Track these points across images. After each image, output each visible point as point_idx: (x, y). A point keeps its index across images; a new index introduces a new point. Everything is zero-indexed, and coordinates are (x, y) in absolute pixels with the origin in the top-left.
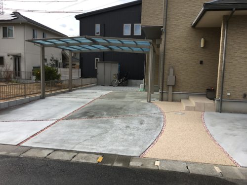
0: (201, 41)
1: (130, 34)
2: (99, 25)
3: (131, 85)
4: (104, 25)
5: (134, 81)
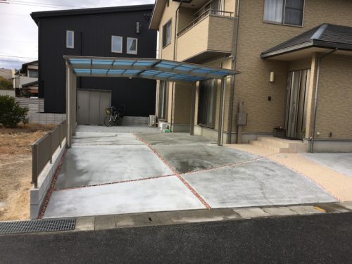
0: (270, 75)
1: (121, 52)
2: (73, 32)
3: (127, 124)
4: (81, 33)
5: (130, 118)
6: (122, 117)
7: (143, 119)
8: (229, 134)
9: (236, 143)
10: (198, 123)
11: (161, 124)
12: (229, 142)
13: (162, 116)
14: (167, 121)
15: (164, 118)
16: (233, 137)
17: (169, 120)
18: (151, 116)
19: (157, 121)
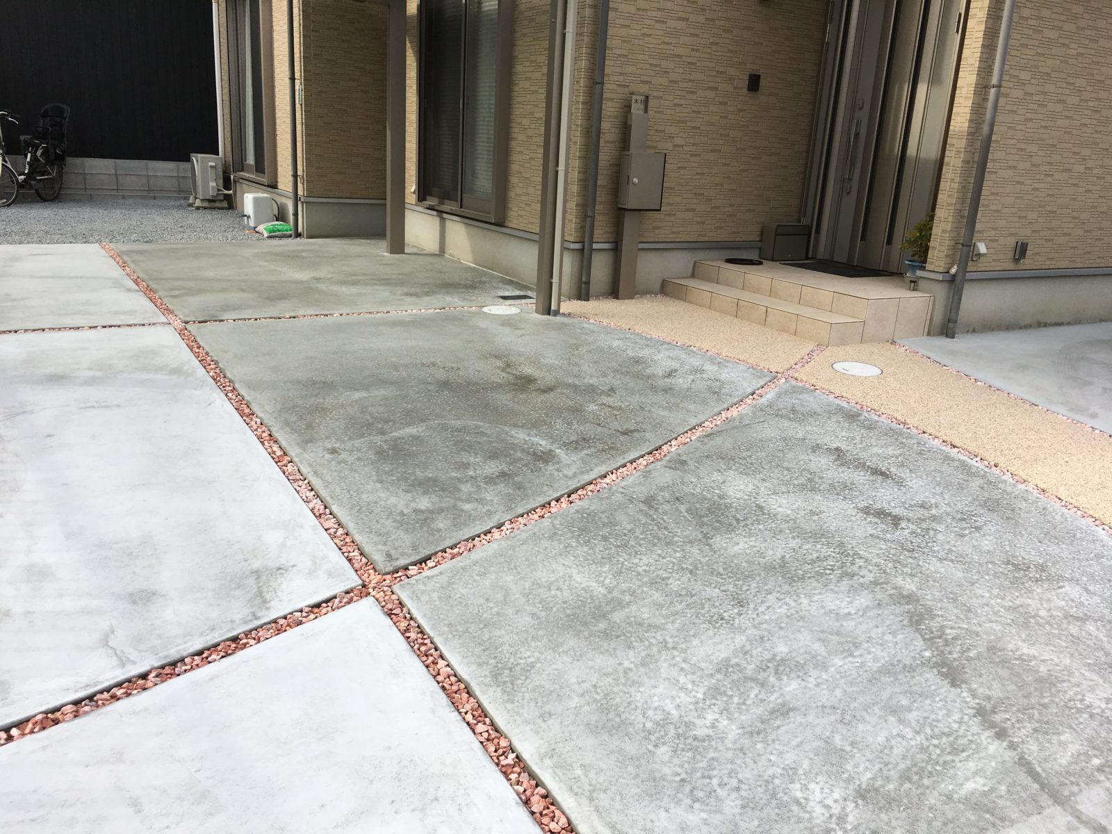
6: (57, 159)
7: (163, 170)
8: (584, 255)
9: (614, 292)
10: (422, 195)
11: (249, 200)
12: (583, 292)
13: (251, 160)
14: (273, 186)
15: (259, 168)
16: (600, 268)
17: (285, 182)
18: (198, 159)
19: (227, 183)
